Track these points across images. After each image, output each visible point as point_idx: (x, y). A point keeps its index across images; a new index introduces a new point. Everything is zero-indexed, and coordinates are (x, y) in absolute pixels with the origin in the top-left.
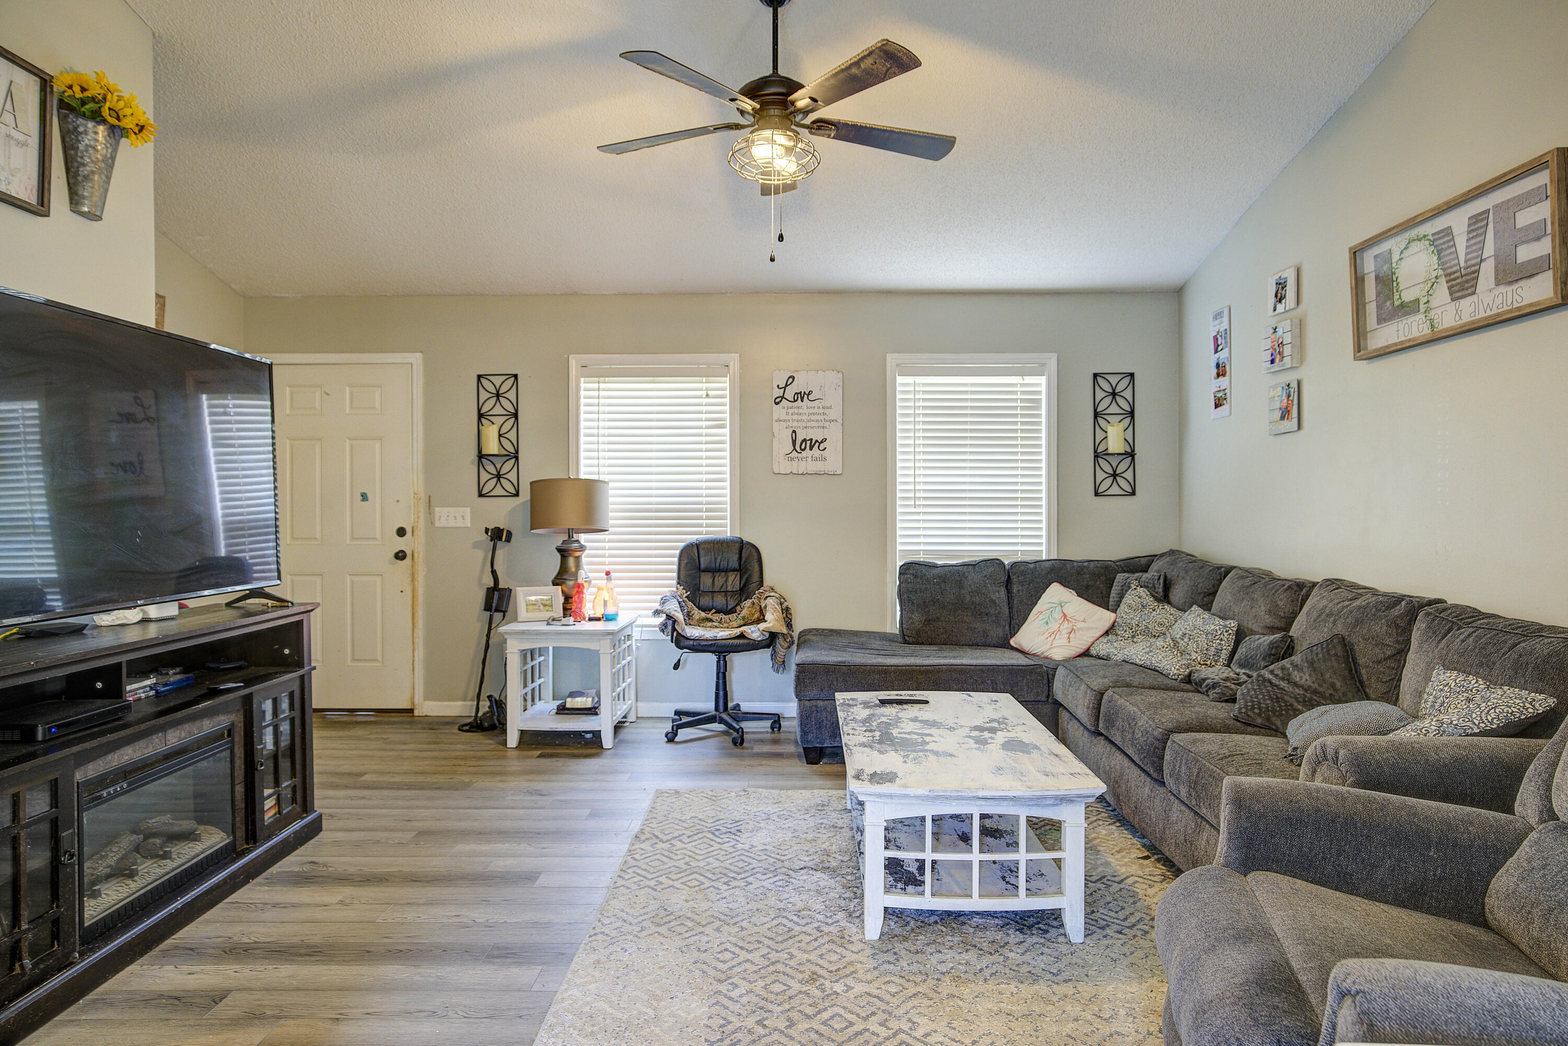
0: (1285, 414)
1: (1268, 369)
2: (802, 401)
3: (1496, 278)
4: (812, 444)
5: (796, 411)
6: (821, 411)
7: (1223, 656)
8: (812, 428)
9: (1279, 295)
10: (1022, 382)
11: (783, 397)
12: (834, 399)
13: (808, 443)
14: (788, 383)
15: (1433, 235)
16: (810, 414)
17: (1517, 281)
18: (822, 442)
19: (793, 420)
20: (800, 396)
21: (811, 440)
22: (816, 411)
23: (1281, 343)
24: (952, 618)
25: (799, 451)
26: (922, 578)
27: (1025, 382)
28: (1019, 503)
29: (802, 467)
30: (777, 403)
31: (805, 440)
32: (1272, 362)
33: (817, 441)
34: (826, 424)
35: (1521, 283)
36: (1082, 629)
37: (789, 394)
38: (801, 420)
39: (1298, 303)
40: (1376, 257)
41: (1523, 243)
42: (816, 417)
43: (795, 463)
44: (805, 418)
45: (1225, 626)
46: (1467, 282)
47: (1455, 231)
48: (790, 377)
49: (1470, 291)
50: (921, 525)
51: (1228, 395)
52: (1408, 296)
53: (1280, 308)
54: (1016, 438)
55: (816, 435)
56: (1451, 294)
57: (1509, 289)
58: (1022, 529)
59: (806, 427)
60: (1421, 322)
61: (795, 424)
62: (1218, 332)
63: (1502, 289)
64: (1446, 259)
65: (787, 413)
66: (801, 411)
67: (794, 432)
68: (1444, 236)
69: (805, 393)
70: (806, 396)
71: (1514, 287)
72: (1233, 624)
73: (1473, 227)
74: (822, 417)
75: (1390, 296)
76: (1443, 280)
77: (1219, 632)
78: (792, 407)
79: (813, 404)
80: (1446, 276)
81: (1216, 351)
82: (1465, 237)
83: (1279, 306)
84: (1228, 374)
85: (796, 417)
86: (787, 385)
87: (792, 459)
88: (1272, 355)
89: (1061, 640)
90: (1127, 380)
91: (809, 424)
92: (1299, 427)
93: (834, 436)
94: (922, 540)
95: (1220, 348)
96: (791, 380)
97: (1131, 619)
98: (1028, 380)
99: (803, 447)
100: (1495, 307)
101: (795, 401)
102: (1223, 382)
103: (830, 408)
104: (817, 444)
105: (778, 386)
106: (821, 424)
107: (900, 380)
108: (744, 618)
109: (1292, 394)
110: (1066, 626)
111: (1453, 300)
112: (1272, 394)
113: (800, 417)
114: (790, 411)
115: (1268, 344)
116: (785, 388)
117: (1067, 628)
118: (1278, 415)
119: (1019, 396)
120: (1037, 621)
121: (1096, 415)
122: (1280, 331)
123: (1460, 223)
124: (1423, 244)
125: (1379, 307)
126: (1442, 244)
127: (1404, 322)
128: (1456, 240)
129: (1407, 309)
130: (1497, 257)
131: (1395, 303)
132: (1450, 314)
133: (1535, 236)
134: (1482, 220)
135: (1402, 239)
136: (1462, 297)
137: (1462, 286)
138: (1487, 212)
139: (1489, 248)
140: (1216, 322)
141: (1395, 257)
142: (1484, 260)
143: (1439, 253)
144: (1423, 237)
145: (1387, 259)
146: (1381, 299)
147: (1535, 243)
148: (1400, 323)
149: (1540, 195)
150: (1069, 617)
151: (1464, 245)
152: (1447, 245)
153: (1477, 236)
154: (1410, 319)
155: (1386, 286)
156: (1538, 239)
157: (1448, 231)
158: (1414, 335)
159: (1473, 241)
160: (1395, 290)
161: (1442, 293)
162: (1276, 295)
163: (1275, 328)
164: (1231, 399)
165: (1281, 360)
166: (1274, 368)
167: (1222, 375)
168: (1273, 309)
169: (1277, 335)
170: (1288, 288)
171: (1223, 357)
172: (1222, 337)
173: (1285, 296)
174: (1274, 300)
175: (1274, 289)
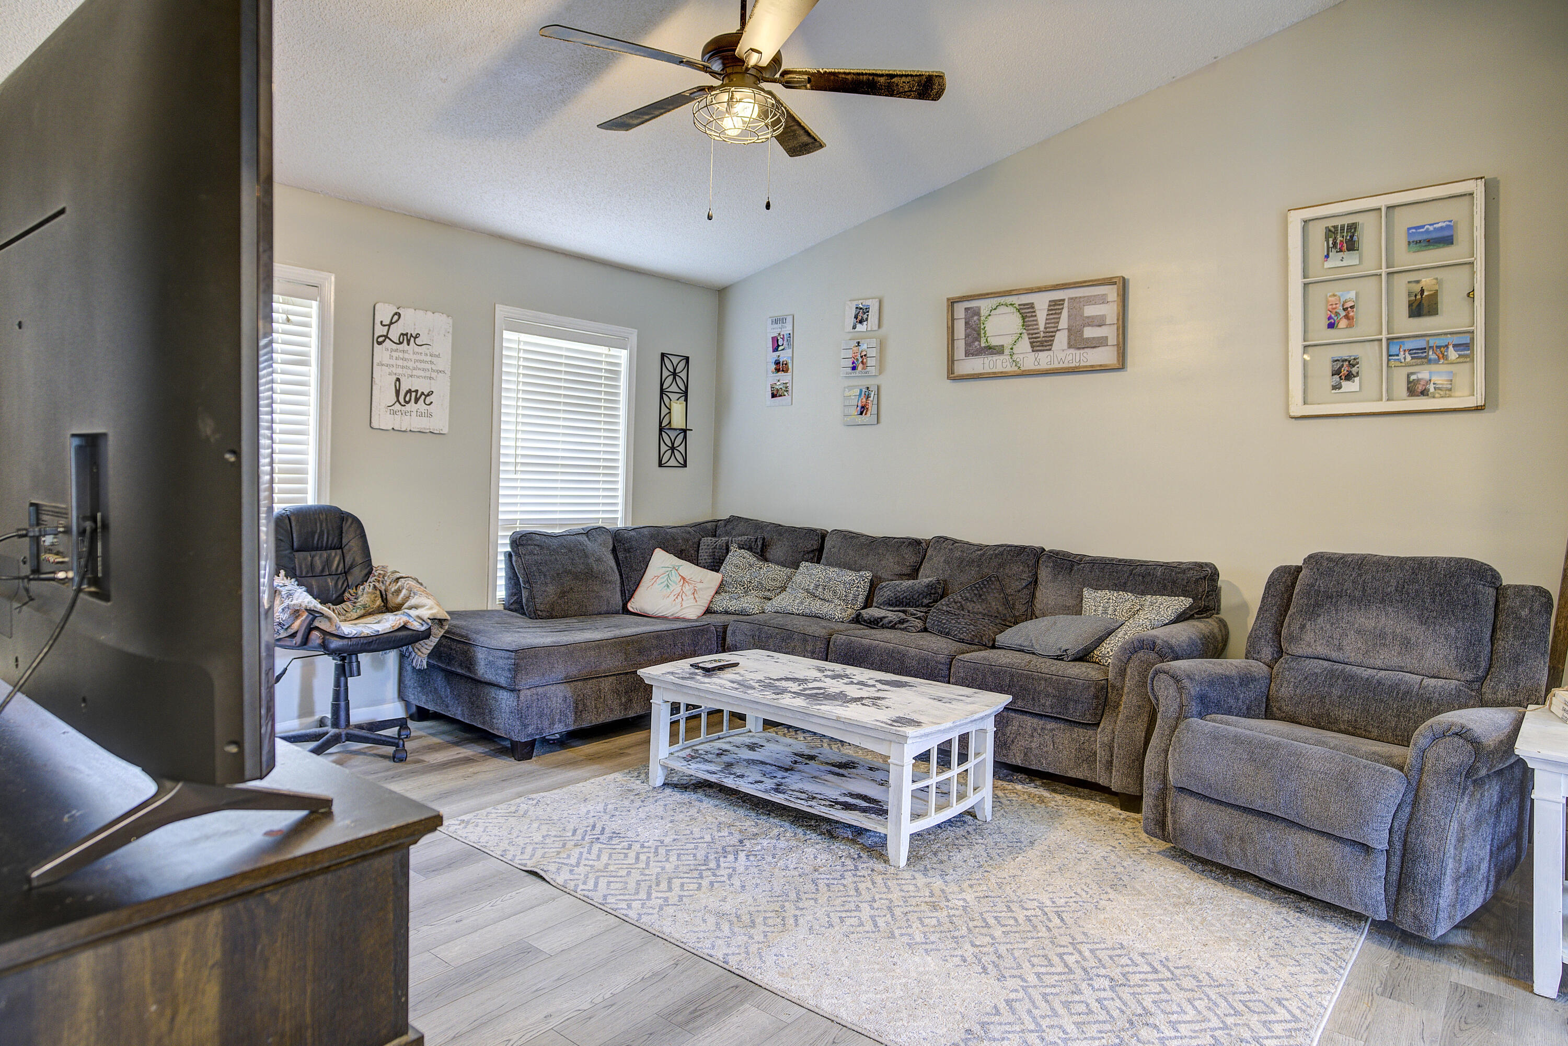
0: (863, 410)
1: (847, 373)
2: (408, 345)
3: (1069, 343)
4: (416, 396)
5: (401, 355)
6: (429, 358)
7: (860, 600)
8: (418, 377)
9: (860, 318)
10: (607, 352)
11: (386, 337)
12: (443, 346)
13: (414, 394)
14: (393, 321)
15: (1019, 305)
16: (416, 361)
17: (1083, 348)
18: (428, 395)
19: (398, 366)
20: (407, 338)
21: (416, 391)
22: (423, 358)
23: (865, 355)
24: (584, 588)
25: (403, 403)
26: (548, 549)
27: (611, 353)
28: (601, 471)
29: (406, 422)
30: (379, 343)
31: (409, 391)
32: (854, 368)
33: (423, 393)
34: (434, 375)
35: (1086, 350)
36: (701, 589)
37: (394, 334)
38: (408, 368)
39: (879, 327)
40: (967, 309)
41: (1089, 325)
42: (422, 366)
43: (398, 417)
44: (411, 364)
45: (862, 576)
46: (1046, 341)
47: (1037, 306)
48: (396, 314)
49: (1048, 348)
50: (519, 492)
51: (790, 388)
52: (994, 342)
53: (860, 327)
54: (599, 407)
55: (423, 387)
56: (1032, 347)
57: (1078, 352)
58: (604, 497)
59: (411, 376)
60: (1004, 361)
61: (399, 371)
62: (779, 334)
63: (1072, 351)
64: (1030, 323)
65: (391, 357)
66: (406, 356)
67: (398, 380)
68: (1028, 308)
69: (411, 335)
70: (412, 339)
71: (1082, 351)
72: (869, 574)
73: (1052, 308)
74: (428, 366)
75: (978, 339)
76: (1025, 337)
77: (857, 581)
78: (396, 350)
79: (417, 349)
80: (1028, 334)
81: (776, 349)
82: (1045, 312)
83: (859, 326)
84: (790, 370)
85: (400, 362)
86: (391, 323)
87: (395, 413)
88: (853, 363)
89: (689, 601)
90: (683, 362)
91: (415, 372)
92: (878, 422)
93: (441, 388)
94: (518, 508)
95: (780, 348)
96: (396, 317)
97: (742, 577)
98: (614, 351)
99: (407, 399)
100: (1066, 361)
101: (401, 343)
102: (784, 377)
103: (438, 356)
104: (423, 397)
105: (381, 322)
106: (428, 374)
107: (507, 335)
108: (364, 607)
109: (872, 395)
110: (687, 588)
111: (1033, 351)
112: (847, 394)
113: (405, 363)
114: (395, 354)
115: (850, 354)
116: (389, 326)
117: (690, 590)
118: (855, 411)
119: (603, 366)
120: (656, 585)
121: (662, 391)
122: (864, 347)
123: (1041, 302)
124: (1011, 309)
125: (967, 345)
126: (1027, 313)
127: (990, 359)
128: (1038, 313)
129: (993, 350)
130: (1069, 330)
131: (983, 345)
132: (1030, 360)
133: (1098, 324)
134: (1059, 305)
135: (994, 302)
136: (1041, 351)
137: (1041, 343)
138: (1064, 300)
139: (1064, 323)
140: (776, 326)
141: (984, 312)
142: (1059, 330)
143: (1024, 318)
144: (1011, 304)
145: (976, 312)
146: (970, 340)
147: (1097, 328)
148: (986, 359)
149: (1103, 300)
150: (687, 579)
151: (1045, 317)
152: (1030, 314)
153: (1055, 314)
154: (995, 357)
155: (975, 331)
156: (1100, 326)
157: (1031, 306)
158: (999, 369)
159: (1051, 317)
160: (982, 335)
161: (1024, 344)
162: (856, 317)
163: (859, 343)
164: (790, 392)
165: (863, 369)
166: (855, 373)
167: (783, 371)
168: (854, 327)
169: (861, 348)
170: (870, 313)
171: (784, 356)
172: (783, 339)
173: (867, 320)
174: (853, 320)
175: (854, 312)
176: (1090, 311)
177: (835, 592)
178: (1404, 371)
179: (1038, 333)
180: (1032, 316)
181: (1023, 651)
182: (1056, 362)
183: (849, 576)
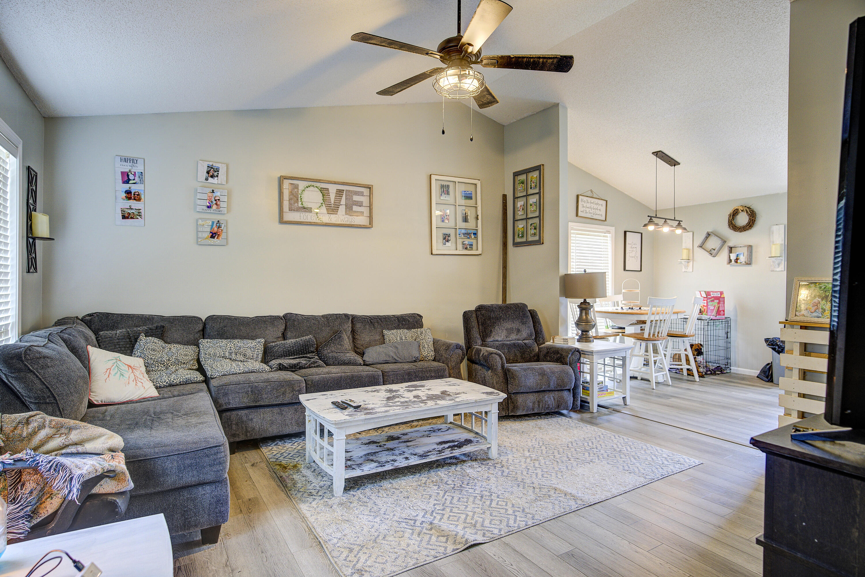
0: (215, 236)
1: (204, 210)
3: (346, 212)
9: (211, 174)
15: (322, 188)
23: (219, 200)
32: (209, 207)
35: (354, 216)
40: (290, 184)
41: (356, 205)
45: (258, 342)
46: (335, 209)
47: (330, 191)
51: (143, 213)
52: (305, 205)
53: (212, 180)
56: (327, 211)
57: (350, 217)
60: (312, 216)
62: (130, 171)
64: (326, 199)
68: (326, 191)
71: (352, 217)
72: (263, 340)
73: (338, 193)
75: (297, 202)
76: (324, 205)
80: (326, 204)
81: (126, 182)
82: (334, 195)
83: (210, 179)
84: (143, 201)
88: (209, 203)
92: (226, 245)
95: (131, 182)
100: (345, 221)
109: (222, 226)
110: (137, 373)
111: (328, 213)
112: (200, 223)
115: (204, 197)
117: (140, 374)
118: (207, 235)
122: (217, 194)
123: (333, 189)
124: (316, 189)
125: (290, 204)
126: (324, 192)
127: (304, 214)
128: (330, 194)
129: (305, 209)
130: (346, 205)
131: (300, 205)
132: (326, 218)
133: (359, 205)
134: (342, 192)
135: (307, 183)
136: (332, 214)
137: (333, 209)
138: (344, 190)
139: (343, 201)
140: (125, 163)
141: (301, 188)
142: (341, 205)
143: (323, 196)
144: (316, 187)
145: (296, 187)
146: (292, 202)
147: (359, 207)
148: (301, 214)
149: (361, 194)
150: (132, 366)
151: (334, 197)
152: (327, 194)
153: (340, 196)
154: (307, 214)
155: (295, 197)
156: (360, 206)
157: (327, 189)
158: (309, 220)
159: (338, 197)
160: (299, 200)
161: (324, 210)
162: (208, 172)
163: (213, 191)
164: (143, 216)
165: (217, 208)
166: (209, 211)
167: (135, 199)
168: (207, 179)
169: (214, 195)
170: (220, 173)
171: (134, 188)
172: (135, 175)
173: (217, 176)
174: (205, 174)
175: (206, 169)
176: (356, 198)
177: (245, 355)
178: (461, 240)
179: (331, 205)
180: (328, 195)
181: (388, 363)
182: (340, 220)
183: (251, 343)
